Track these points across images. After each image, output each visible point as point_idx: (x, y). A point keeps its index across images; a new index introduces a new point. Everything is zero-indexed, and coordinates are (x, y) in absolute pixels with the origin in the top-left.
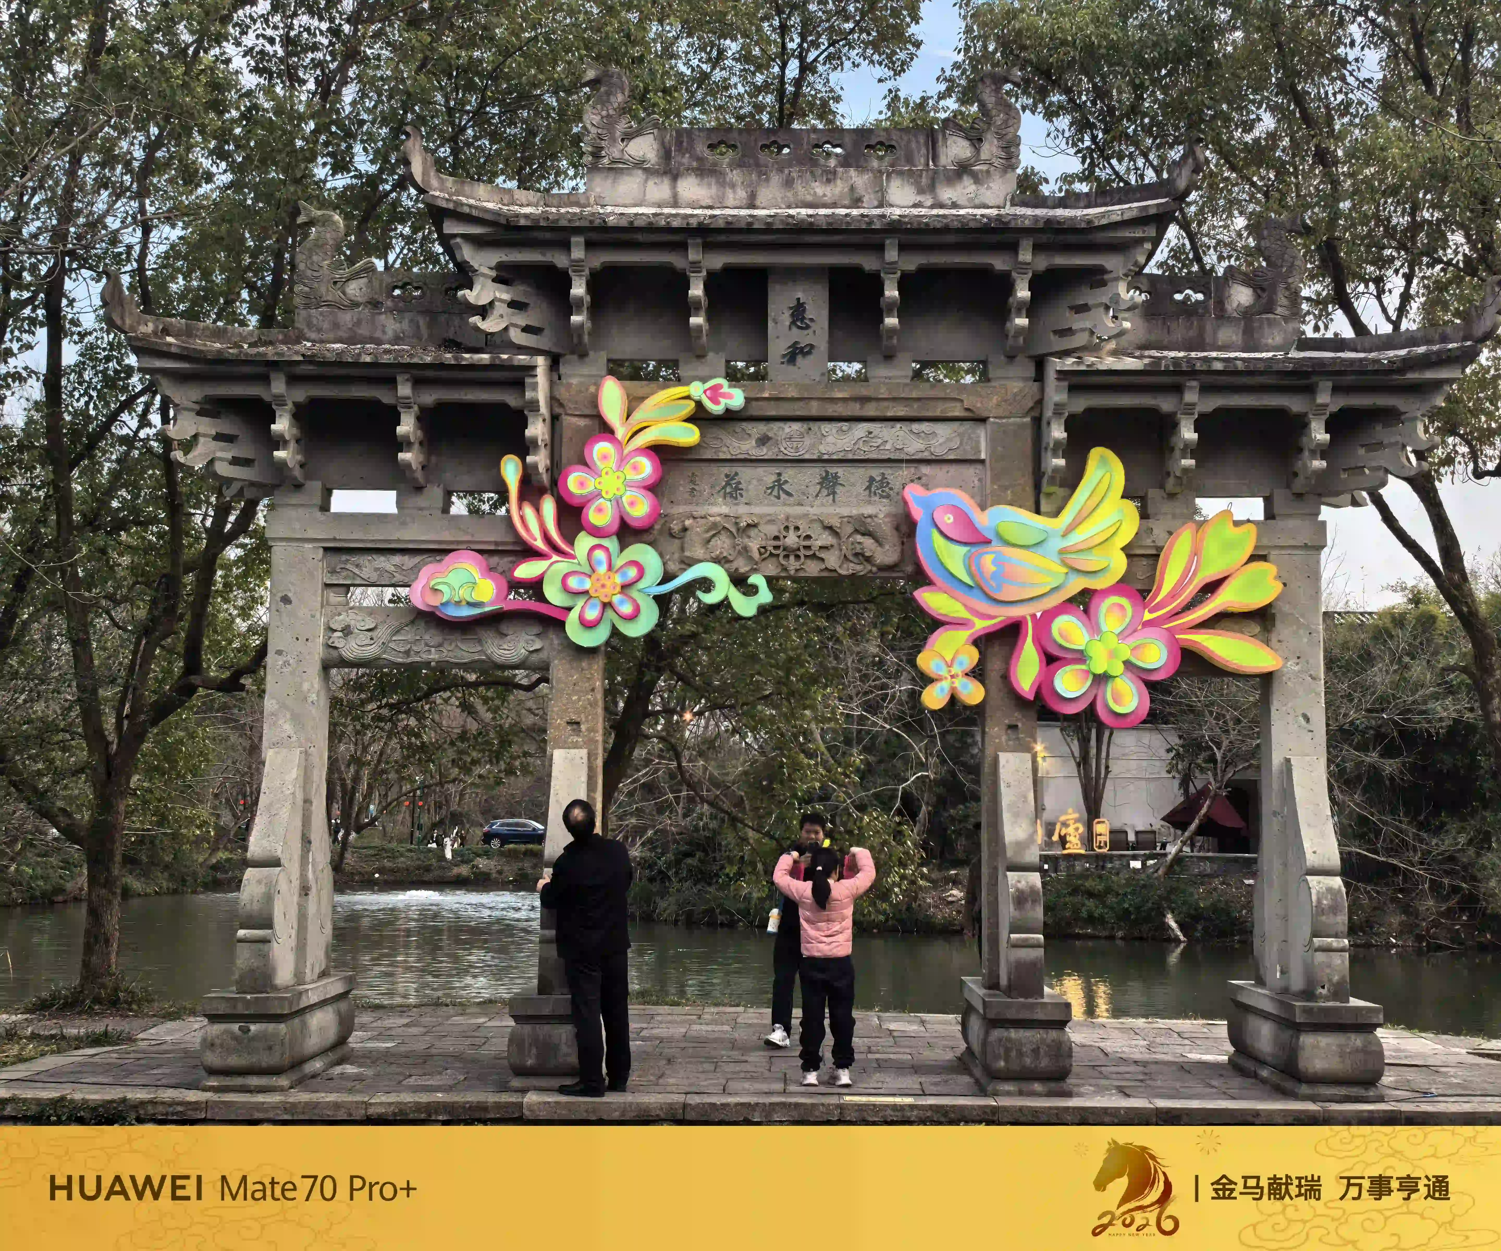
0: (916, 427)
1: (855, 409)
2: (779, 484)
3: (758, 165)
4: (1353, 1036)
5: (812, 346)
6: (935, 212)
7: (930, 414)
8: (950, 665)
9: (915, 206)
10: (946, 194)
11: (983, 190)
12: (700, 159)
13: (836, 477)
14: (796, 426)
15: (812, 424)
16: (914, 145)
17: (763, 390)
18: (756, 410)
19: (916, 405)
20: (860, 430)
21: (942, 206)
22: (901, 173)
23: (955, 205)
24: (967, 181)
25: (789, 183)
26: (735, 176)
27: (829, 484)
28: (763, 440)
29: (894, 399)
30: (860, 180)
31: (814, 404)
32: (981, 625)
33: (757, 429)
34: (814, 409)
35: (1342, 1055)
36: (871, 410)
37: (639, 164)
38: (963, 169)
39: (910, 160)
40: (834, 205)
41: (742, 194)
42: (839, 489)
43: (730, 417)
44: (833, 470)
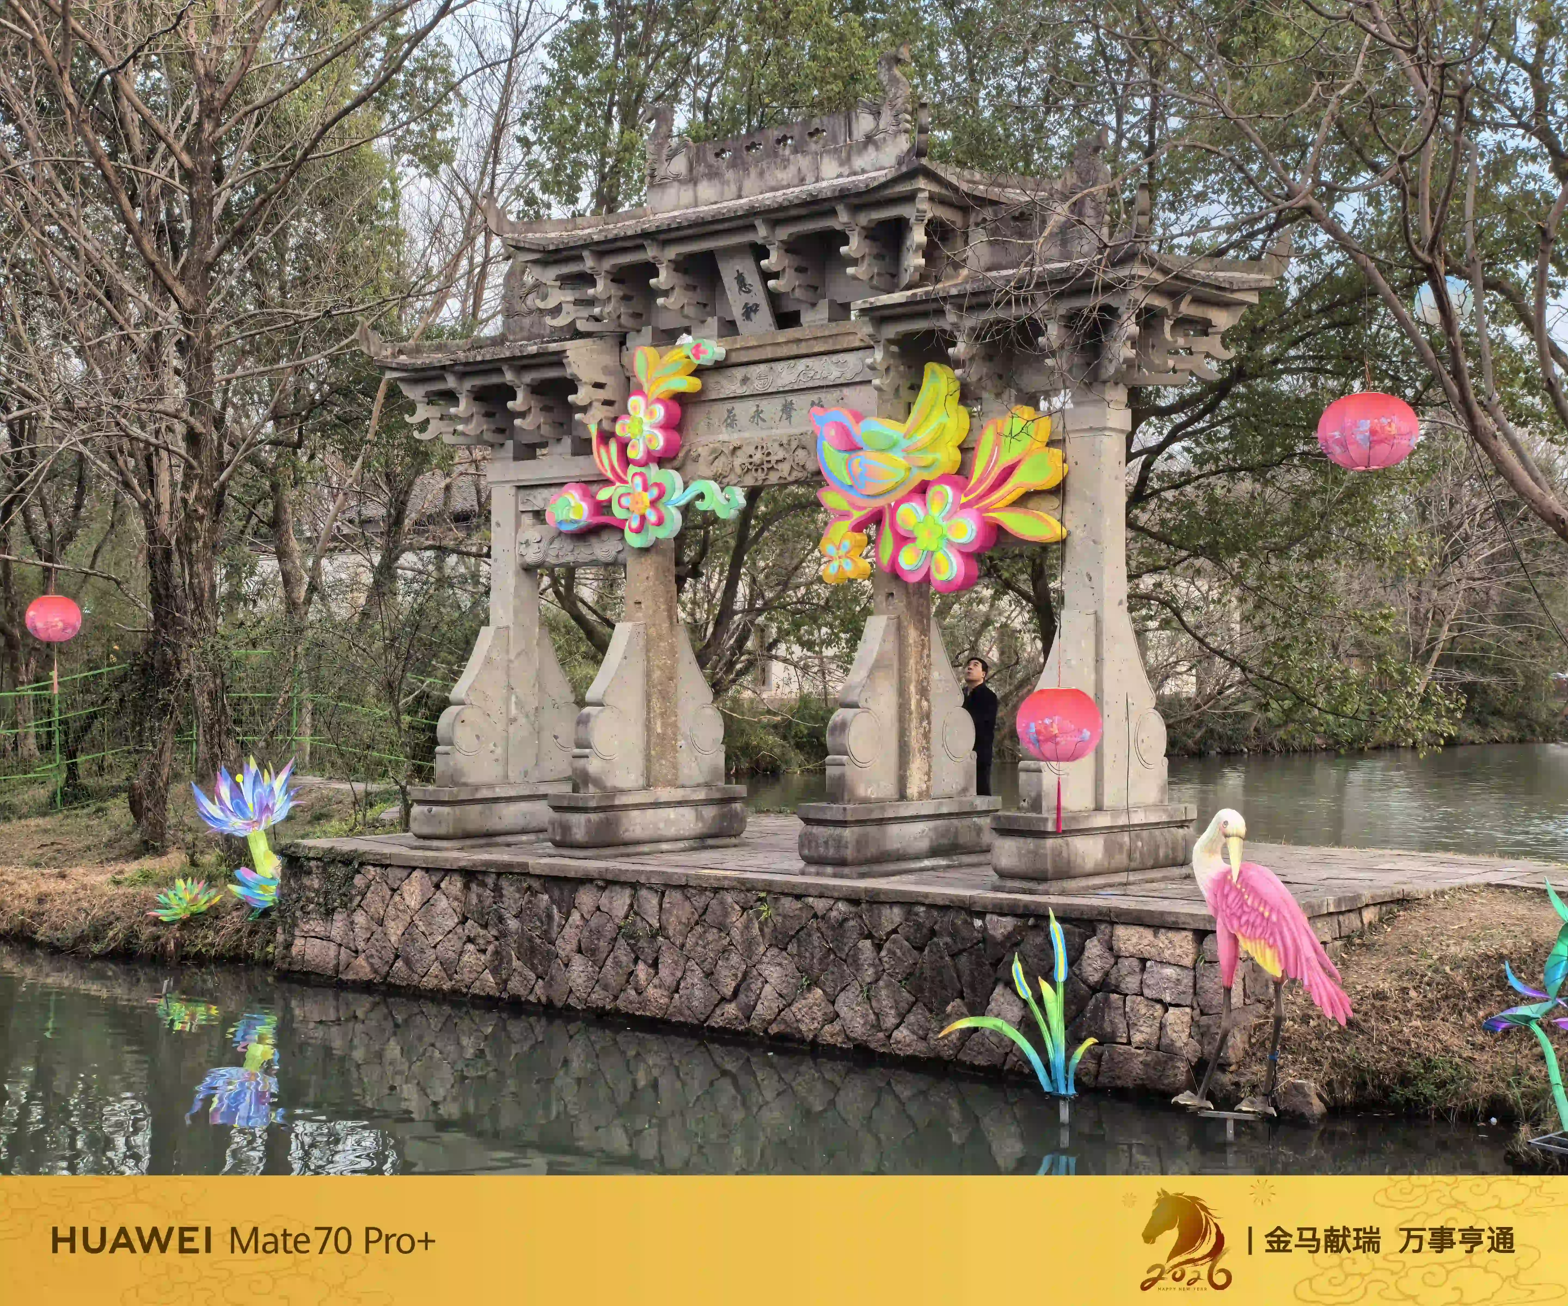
0: (835, 358)
1: (794, 350)
2: (758, 412)
3: (743, 163)
4: (1029, 840)
5: (757, 305)
6: (850, 179)
7: (838, 347)
8: (838, 548)
9: (839, 176)
10: (859, 162)
11: (881, 156)
12: (710, 166)
13: (791, 403)
14: (763, 367)
15: (773, 365)
16: (837, 127)
17: (735, 342)
18: (735, 358)
19: (830, 341)
20: (802, 364)
21: (855, 174)
22: (828, 152)
23: (864, 171)
24: (871, 149)
25: (761, 174)
26: (730, 175)
27: (787, 409)
28: (745, 380)
29: (816, 338)
30: (803, 162)
31: (769, 348)
32: (857, 515)
33: (739, 373)
34: (768, 353)
35: (1020, 855)
36: (803, 349)
37: (676, 178)
38: (869, 139)
39: (834, 139)
40: (788, 186)
41: (734, 188)
42: (794, 413)
43: (720, 366)
44: (790, 398)
